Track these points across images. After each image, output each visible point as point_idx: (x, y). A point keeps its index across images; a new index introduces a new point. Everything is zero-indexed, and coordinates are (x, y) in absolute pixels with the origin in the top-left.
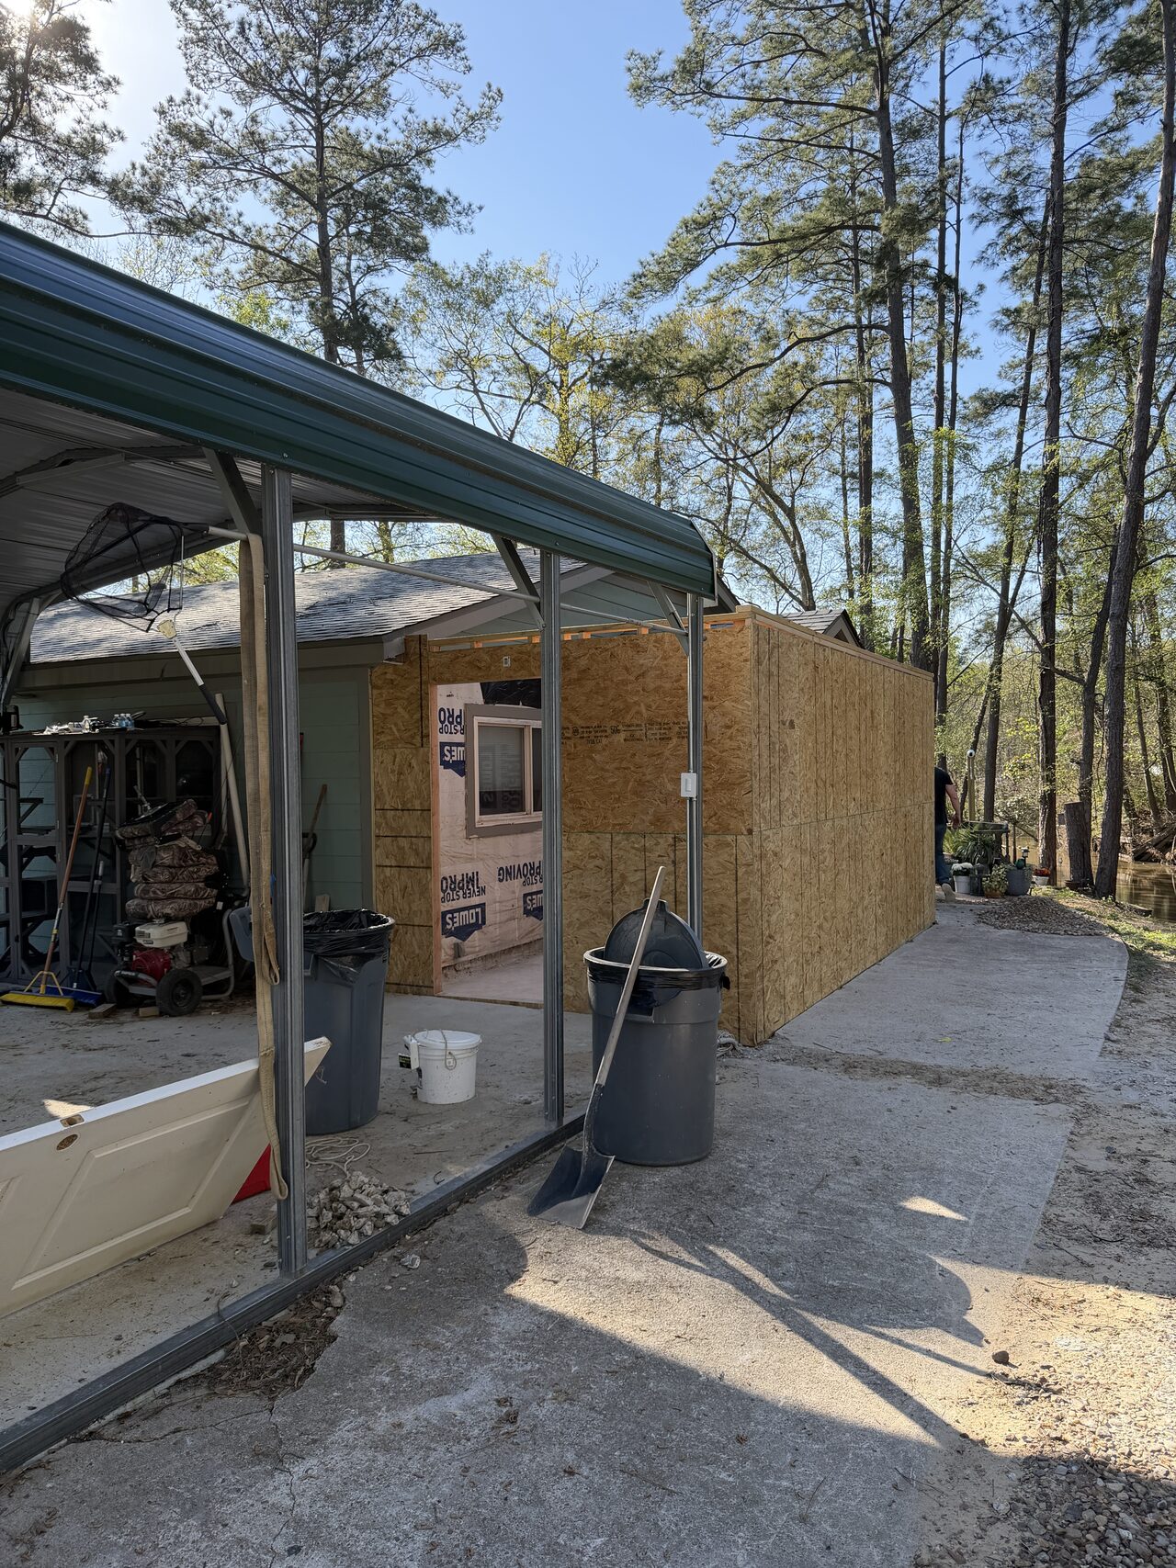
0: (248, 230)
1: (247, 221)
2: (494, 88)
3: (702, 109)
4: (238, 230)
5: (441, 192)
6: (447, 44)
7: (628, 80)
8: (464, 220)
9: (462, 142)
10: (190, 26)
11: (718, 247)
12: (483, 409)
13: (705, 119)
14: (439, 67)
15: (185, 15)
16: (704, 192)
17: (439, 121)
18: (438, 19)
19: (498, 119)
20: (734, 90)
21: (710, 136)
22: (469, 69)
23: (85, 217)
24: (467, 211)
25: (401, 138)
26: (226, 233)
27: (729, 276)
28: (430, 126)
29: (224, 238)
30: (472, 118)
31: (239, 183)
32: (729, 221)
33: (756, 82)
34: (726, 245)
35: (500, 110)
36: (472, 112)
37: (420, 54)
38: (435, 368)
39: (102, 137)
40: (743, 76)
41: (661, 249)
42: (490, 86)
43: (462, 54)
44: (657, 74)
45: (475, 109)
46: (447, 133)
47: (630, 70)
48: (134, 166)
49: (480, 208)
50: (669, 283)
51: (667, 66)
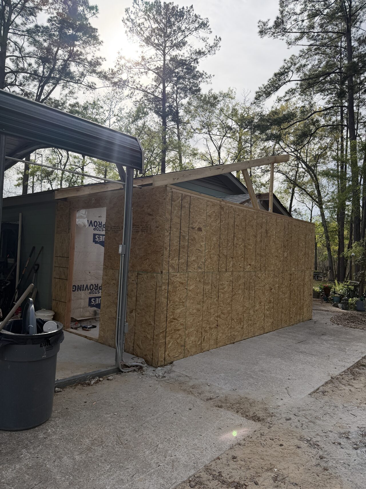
0: (141, 86)
1: (141, 83)
2: (218, 37)
3: (284, 37)
4: (139, 86)
5: (201, 72)
6: (204, 25)
7: (258, 30)
8: (208, 80)
9: (208, 55)
10: (128, 27)
11: (287, 82)
12: (211, 139)
13: (285, 41)
14: (202, 33)
15: (126, 24)
16: (282, 64)
17: (200, 49)
18: (201, 18)
19: (220, 46)
20: (294, 30)
21: (286, 46)
22: (211, 32)
23: (95, 84)
24: (210, 77)
25: (189, 55)
26: (135, 87)
27: (292, 92)
28: (198, 50)
29: (135, 89)
30: (211, 47)
31: (142, 73)
32: (290, 73)
33: (302, 27)
34: (289, 81)
35: (220, 44)
36: (211, 45)
37: (196, 29)
38: (200, 128)
39: (100, 60)
40: (298, 25)
41: (266, 83)
42: (216, 37)
43: (209, 28)
44: (268, 27)
45: (212, 44)
46: (203, 53)
47: (259, 26)
48: (109, 69)
49: (214, 76)
50: (268, 94)
51: (271, 24)
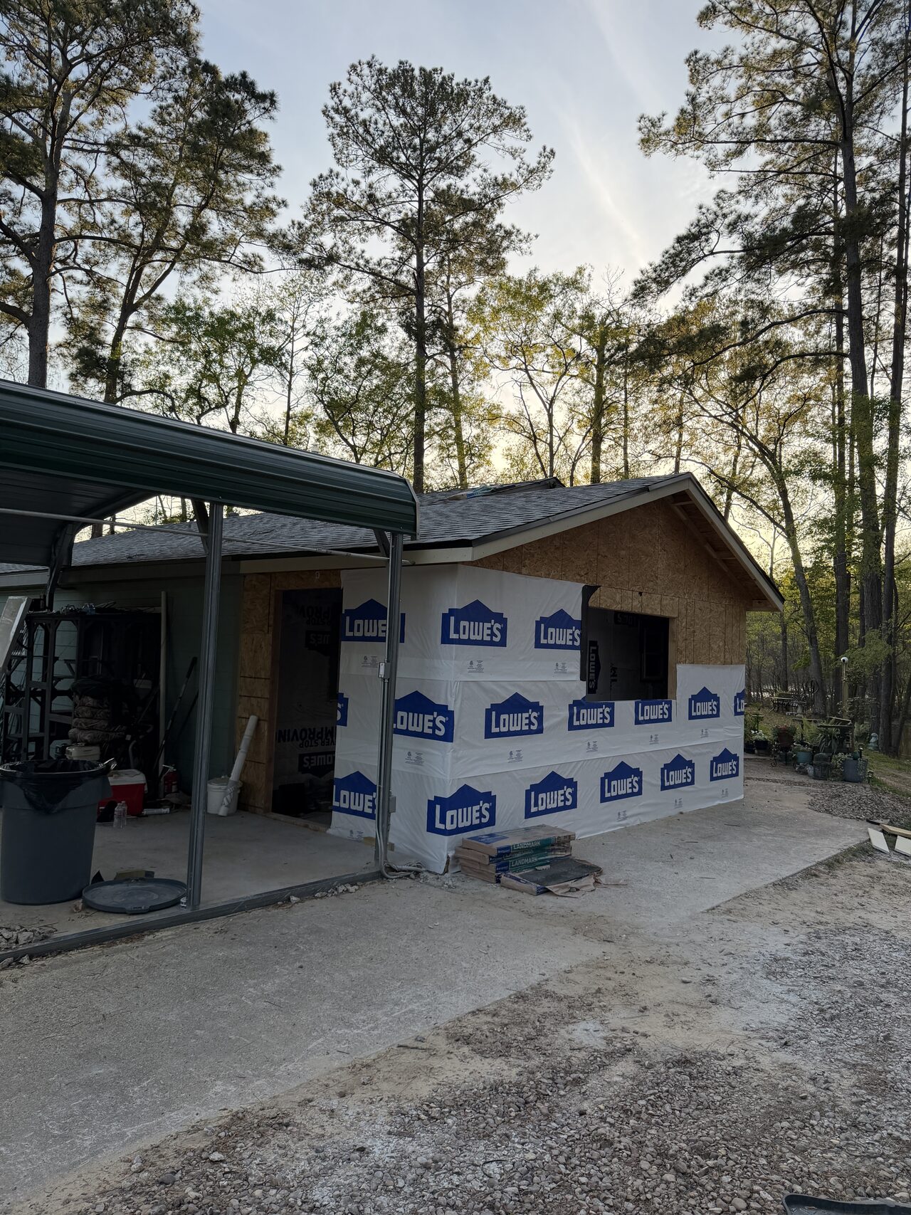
0: (367, 262)
1: (367, 256)
2: (548, 150)
3: (700, 153)
4: (362, 262)
5: (508, 227)
6: (514, 121)
7: (640, 136)
8: (524, 246)
9: (524, 190)
10: (335, 125)
11: (705, 256)
12: (532, 383)
13: (703, 160)
14: (510, 138)
15: (332, 118)
16: (694, 215)
17: (507, 176)
18: (508, 105)
19: (552, 171)
20: (723, 137)
21: (706, 171)
22: (530, 137)
23: (261, 260)
24: (527, 238)
25: (478, 190)
26: (353, 265)
27: (722, 274)
28: (500, 179)
29: (351, 269)
30: (531, 172)
31: (368, 229)
32: (714, 236)
33: (740, 129)
34: (712, 253)
35: (553, 164)
36: (531, 167)
37: (495, 130)
38: (503, 354)
39: (273, 206)
40: (729, 125)
41: (657, 261)
42: (544, 149)
43: (525, 127)
44: (662, 130)
45: (534, 165)
46: (513, 184)
47: (640, 129)
48: (293, 222)
49: (537, 236)
50: (664, 284)
51: (669, 123)
